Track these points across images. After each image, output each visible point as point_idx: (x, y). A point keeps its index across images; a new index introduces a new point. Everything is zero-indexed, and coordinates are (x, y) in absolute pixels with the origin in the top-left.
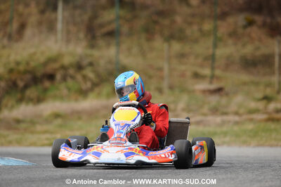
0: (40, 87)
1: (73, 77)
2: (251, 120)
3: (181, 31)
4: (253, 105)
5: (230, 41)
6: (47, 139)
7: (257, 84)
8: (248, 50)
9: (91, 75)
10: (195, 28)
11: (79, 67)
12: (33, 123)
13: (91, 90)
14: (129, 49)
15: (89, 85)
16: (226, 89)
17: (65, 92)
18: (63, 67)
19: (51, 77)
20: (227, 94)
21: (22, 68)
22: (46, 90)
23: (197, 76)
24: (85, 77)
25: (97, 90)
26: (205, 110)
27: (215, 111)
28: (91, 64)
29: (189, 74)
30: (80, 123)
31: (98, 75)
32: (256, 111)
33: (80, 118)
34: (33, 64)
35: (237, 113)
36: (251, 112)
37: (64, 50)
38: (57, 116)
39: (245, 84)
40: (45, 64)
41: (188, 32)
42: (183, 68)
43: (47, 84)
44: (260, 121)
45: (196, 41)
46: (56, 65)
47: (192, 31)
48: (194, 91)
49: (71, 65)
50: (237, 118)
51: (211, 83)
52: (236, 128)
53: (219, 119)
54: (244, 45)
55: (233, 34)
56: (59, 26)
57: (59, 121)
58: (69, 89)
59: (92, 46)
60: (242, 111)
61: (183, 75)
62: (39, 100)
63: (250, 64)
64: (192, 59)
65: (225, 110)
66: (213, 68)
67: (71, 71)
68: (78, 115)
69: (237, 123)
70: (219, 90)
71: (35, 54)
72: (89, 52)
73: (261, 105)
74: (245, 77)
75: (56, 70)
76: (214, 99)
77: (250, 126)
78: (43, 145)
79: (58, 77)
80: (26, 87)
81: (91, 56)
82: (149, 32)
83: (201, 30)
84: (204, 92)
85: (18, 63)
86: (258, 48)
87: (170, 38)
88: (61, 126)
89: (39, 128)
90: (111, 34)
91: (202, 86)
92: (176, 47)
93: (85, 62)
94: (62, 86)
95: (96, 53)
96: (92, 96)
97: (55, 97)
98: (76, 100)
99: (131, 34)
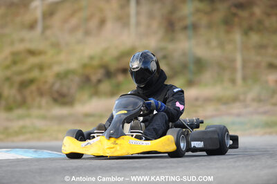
0: (114, 81)
3: (260, 22)
10: (274, 19)
12: (101, 117)
14: (208, 42)
19: (125, 71)
21: (96, 63)
22: (119, 84)
23: (271, 66)
26: (274, 100)
28: (165, 57)
29: (264, 64)
34: (107, 59)
40: (119, 58)
41: (267, 23)
42: (259, 58)
43: (121, 78)
47: (271, 22)
48: (267, 82)
61: (258, 65)
64: (270, 50)
80: (99, 81)
81: (165, 49)
84: (276, 81)
85: (91, 58)
91: (275, 76)
92: (255, 38)
99: (210, 26)
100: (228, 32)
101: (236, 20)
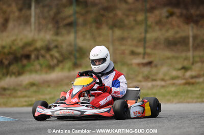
0: (20, 64)
1: (43, 56)
2: (173, 84)
3: (122, 21)
4: (174, 73)
5: (157, 28)
6: (26, 101)
7: (177, 58)
8: (170, 34)
9: (57, 55)
10: (131, 19)
11: (48, 49)
12: (15, 90)
13: (57, 65)
14: (84, 35)
15: (55, 61)
16: (155, 63)
17: (38, 67)
18: (36, 49)
19: (28, 57)
20: (156, 66)
21: (6, 51)
22: (24, 66)
23: (133, 53)
24: (52, 56)
25: (61, 65)
26: (140, 78)
27: (147, 78)
28: (56, 47)
29: (127, 52)
30: (49, 89)
31: (62, 55)
32: (177, 78)
33: (49, 86)
34: (14, 48)
35: (163, 80)
36: (173, 78)
37: (36, 37)
38: (33, 84)
39: (168, 58)
40: (23, 47)
41: (126, 22)
42: (123, 48)
43: (25, 62)
44: (180, 85)
45: (132, 28)
46: (31, 48)
47: (129, 21)
48: (131, 64)
49: (42, 48)
50: (163, 83)
51: (144, 58)
52: (163, 90)
53: (149, 84)
54: (167, 31)
55: (159, 23)
56: (33, 20)
57: (34, 88)
58: (41, 65)
59: (57, 34)
60: (167, 78)
61: (123, 53)
62: (20, 74)
63: (172, 44)
64: (129, 42)
65: (154, 78)
66: (145, 48)
67: (43, 52)
68: (47, 83)
69: (163, 87)
70: (150, 63)
71: (15, 40)
72: (55, 38)
73: (180, 73)
74: (168, 53)
75: (31, 51)
76: (146, 70)
77: (173, 89)
78: (23, 106)
79: (33, 56)
80: (10, 64)
81: (56, 41)
82: (98, 23)
83: (135, 20)
84: (139, 64)
85: (3, 47)
86: (177, 33)
87: (113, 27)
88: (35, 92)
89: (19, 93)
90: (70, 25)
91: (137, 60)
92: (118, 33)
93: (52, 45)
94: (36, 63)
95: (60, 39)
96: (57, 69)
97: (31, 71)
98: (46, 73)
99: (85, 24)
100: (98, 28)
101: (104, 19)
